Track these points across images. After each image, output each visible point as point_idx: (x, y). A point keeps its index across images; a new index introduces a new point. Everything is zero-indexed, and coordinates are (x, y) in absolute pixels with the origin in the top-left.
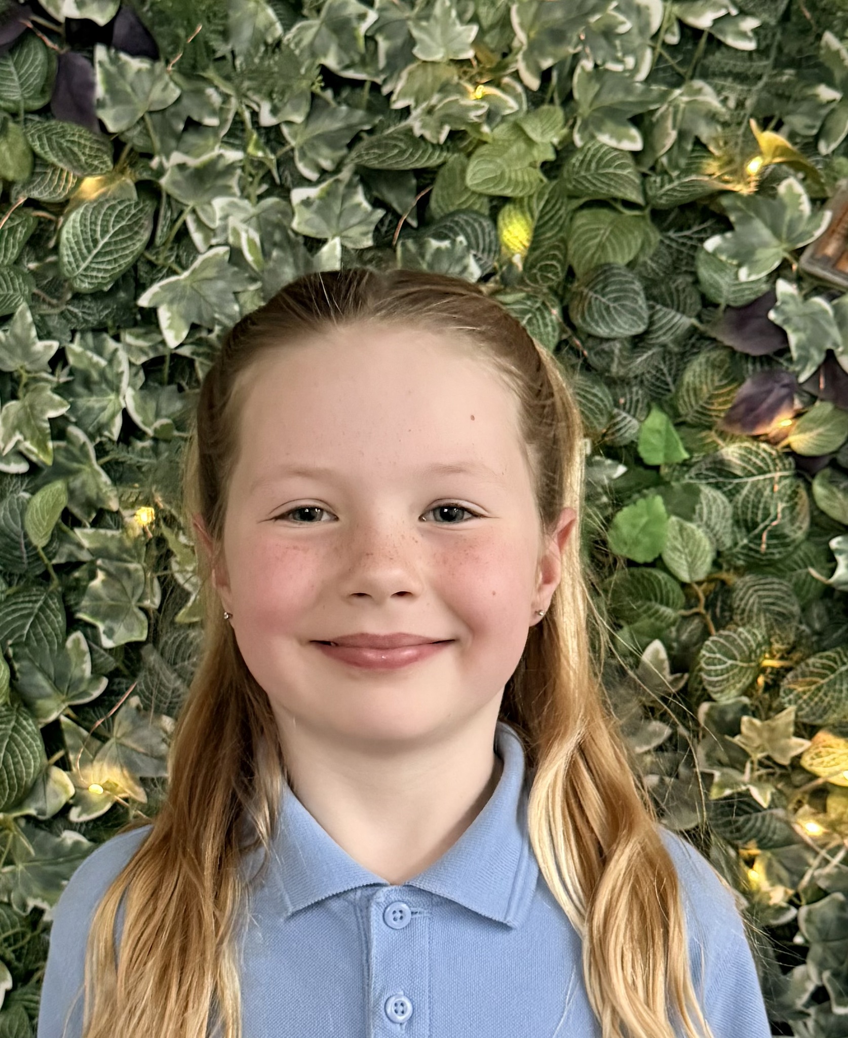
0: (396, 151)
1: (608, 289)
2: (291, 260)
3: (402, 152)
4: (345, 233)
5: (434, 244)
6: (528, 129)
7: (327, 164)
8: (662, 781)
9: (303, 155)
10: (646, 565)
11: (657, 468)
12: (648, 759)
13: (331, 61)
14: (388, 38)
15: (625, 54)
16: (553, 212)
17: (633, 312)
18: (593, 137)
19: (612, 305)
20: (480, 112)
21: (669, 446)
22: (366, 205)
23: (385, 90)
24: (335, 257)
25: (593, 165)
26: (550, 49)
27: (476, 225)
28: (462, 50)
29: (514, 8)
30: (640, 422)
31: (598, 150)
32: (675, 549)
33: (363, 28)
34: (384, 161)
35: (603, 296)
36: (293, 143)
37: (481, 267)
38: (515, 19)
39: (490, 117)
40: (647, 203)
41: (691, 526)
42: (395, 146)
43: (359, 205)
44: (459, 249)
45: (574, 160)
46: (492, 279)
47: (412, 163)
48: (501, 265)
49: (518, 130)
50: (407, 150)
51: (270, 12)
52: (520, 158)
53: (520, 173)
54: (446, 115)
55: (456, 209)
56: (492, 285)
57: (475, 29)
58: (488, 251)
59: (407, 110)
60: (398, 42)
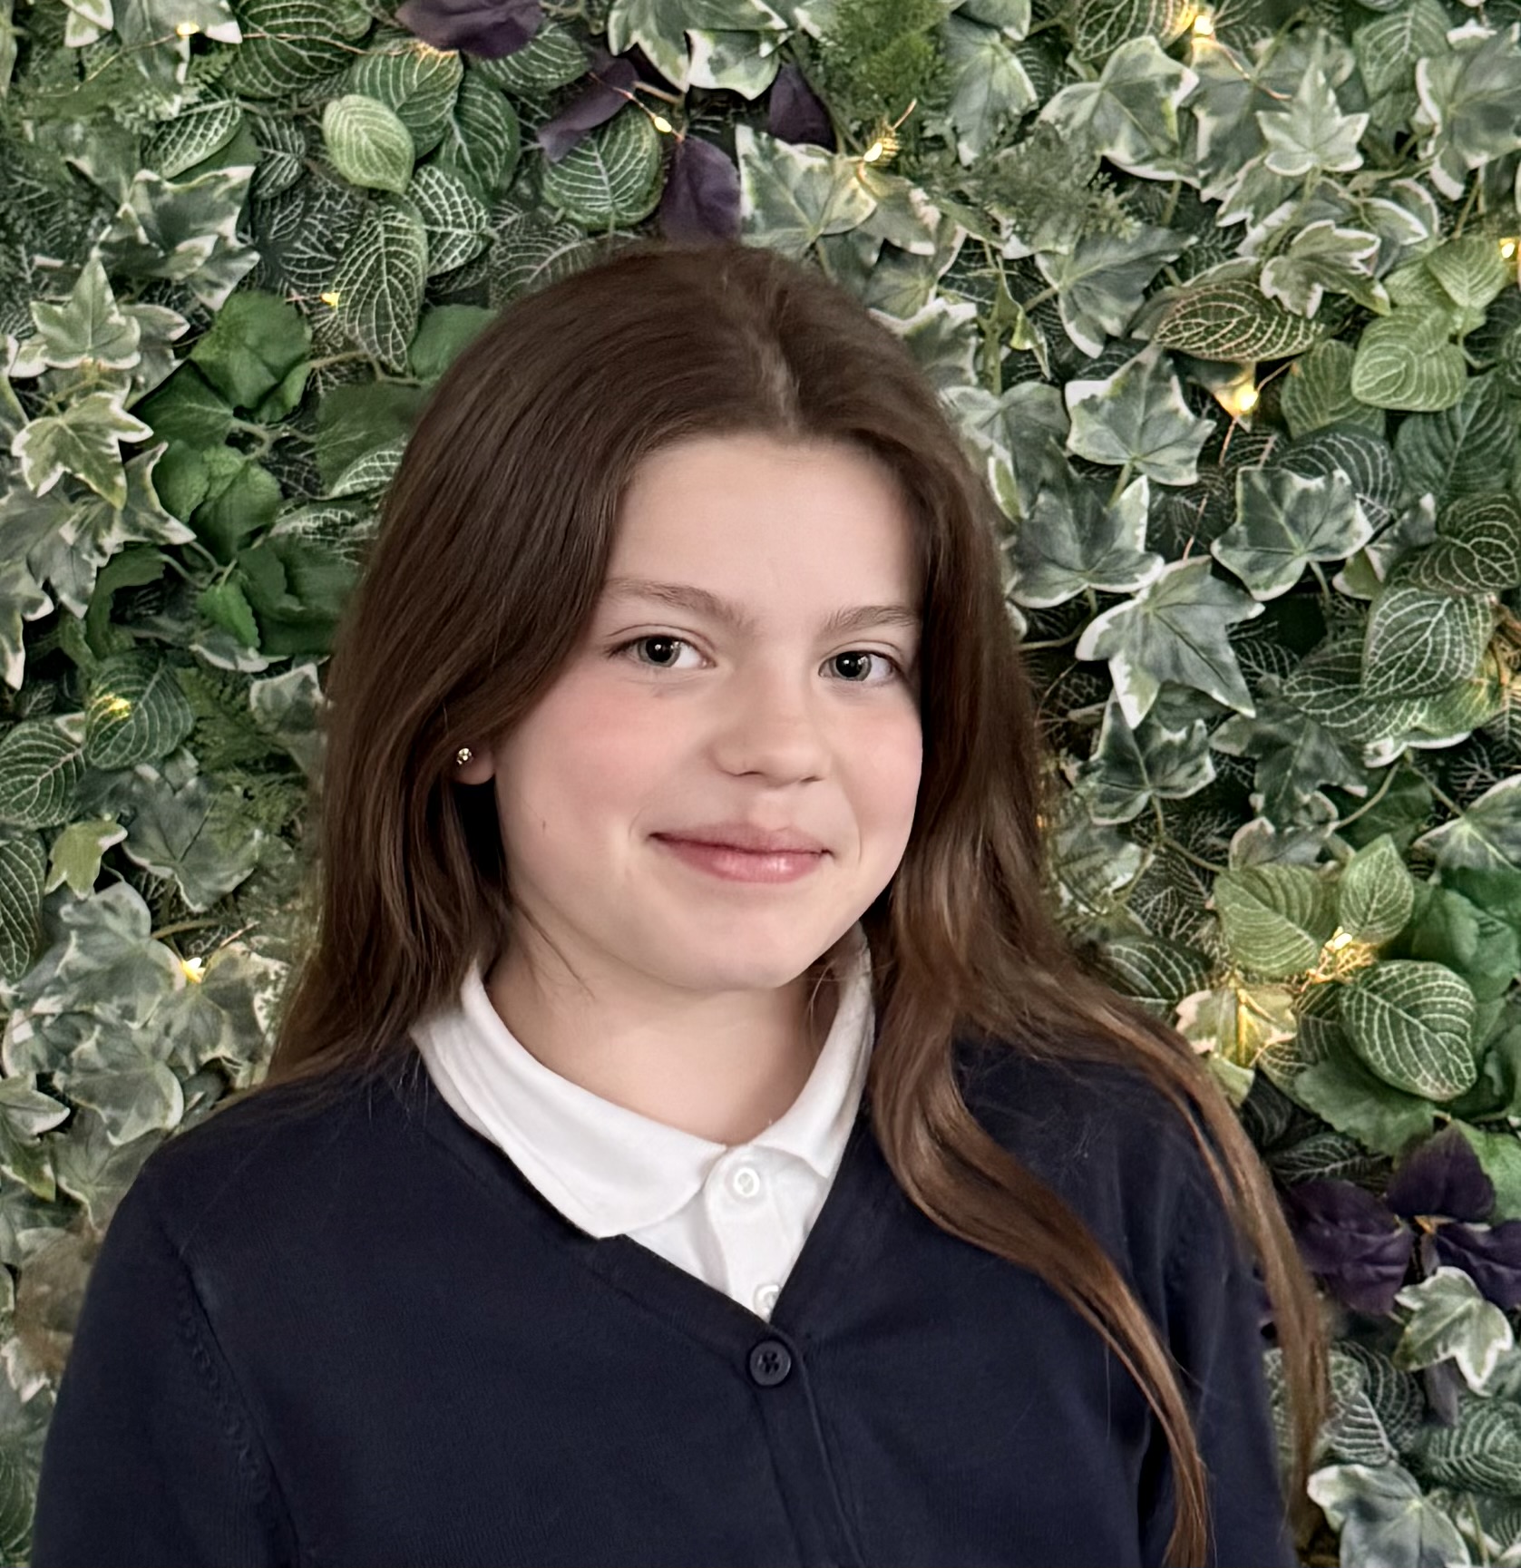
0: (1234, 321)
2: (1070, 513)
3: (1247, 323)
4: (1150, 459)
5: (1298, 482)
6: (1448, 285)
7: (1113, 326)
9: (1075, 310)
13: (1120, 154)
14: (1213, 113)
16: (1488, 434)
20: (1368, 252)
22: (1185, 412)
23: (1206, 195)
24: (1140, 506)
26: (1484, 136)
27: (1363, 452)
28: (1343, 156)
29: (1422, 66)
33: (1176, 99)
34: (1217, 344)
36: (1056, 286)
37: (1372, 519)
38: (1423, 84)
39: (1386, 259)
42: (1232, 312)
43: (1174, 412)
44: (1338, 493)
46: (1386, 533)
47: (1263, 349)
48: (1401, 512)
49: (1429, 278)
50: (1253, 319)
51: (1016, 63)
52: (1436, 331)
53: (1434, 361)
54: (1312, 258)
55: (1328, 420)
56: (1387, 546)
57: (1364, 118)
58: (1381, 492)
59: (1241, 228)
60: (1231, 119)
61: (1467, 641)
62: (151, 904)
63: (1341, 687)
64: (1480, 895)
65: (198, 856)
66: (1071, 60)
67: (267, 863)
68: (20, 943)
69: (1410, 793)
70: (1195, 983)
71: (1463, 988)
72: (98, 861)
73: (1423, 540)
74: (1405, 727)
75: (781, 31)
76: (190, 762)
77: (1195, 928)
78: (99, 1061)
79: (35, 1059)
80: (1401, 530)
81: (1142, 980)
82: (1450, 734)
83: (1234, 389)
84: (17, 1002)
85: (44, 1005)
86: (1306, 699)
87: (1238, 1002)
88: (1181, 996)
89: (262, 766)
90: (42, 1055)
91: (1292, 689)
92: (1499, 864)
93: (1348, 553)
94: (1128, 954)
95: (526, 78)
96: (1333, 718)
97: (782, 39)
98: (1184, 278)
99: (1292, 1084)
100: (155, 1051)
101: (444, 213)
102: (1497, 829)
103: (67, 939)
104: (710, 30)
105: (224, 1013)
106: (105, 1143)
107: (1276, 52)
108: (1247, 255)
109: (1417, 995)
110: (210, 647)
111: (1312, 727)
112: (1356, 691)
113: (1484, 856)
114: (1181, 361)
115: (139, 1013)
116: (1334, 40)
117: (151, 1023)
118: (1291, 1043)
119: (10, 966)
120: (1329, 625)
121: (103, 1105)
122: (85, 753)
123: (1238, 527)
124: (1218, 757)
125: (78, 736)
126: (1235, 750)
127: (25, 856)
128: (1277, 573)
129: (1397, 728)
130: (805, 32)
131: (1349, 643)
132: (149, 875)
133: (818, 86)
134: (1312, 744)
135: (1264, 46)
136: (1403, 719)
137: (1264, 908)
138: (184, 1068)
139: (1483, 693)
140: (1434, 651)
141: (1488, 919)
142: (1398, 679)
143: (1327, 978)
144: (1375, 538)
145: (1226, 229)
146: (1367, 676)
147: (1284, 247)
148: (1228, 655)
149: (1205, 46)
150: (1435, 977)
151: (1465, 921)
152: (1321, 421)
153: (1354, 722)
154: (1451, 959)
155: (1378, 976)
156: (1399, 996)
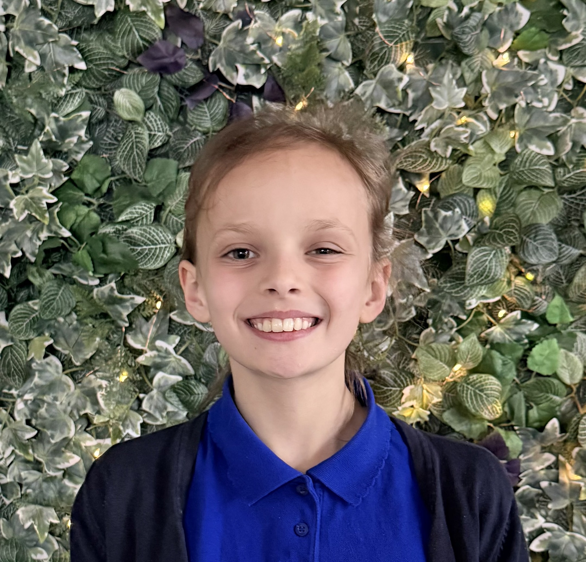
0: (421, 160)
1: (537, 238)
3: (425, 161)
5: (443, 213)
6: (493, 146)
8: (550, 484)
10: (548, 376)
11: (555, 325)
12: (543, 472)
13: (382, 105)
14: (414, 91)
15: (543, 96)
16: (507, 195)
17: (551, 250)
18: (526, 147)
19: (539, 246)
20: (466, 135)
21: (562, 313)
22: (404, 190)
23: (411, 119)
25: (527, 164)
26: (505, 98)
27: (466, 202)
28: (458, 103)
29: (484, 73)
30: (549, 302)
31: (529, 155)
32: (563, 367)
33: (401, 86)
34: (415, 167)
35: (535, 241)
37: (469, 225)
38: (484, 79)
39: (473, 137)
40: (556, 184)
41: (572, 354)
42: (420, 157)
43: (401, 189)
44: (456, 216)
45: (516, 161)
46: (473, 230)
47: (431, 169)
48: (478, 223)
49: (487, 145)
50: (427, 159)
51: (347, 74)
52: (489, 162)
53: (489, 172)
54: (448, 138)
55: (454, 192)
56: (473, 234)
57: (465, 90)
58: (472, 216)
59: (422, 130)
60: (420, 93)
61: (500, 265)
62: (62, 363)
63: (458, 282)
64: (503, 351)
65: (78, 347)
66: (365, 72)
67: (101, 348)
68: (19, 376)
69: (480, 318)
70: (409, 383)
71: (498, 383)
72: (44, 350)
73: (485, 232)
74: (479, 295)
75: (268, 64)
76: (74, 316)
77: (408, 364)
78: (46, 415)
79: (25, 415)
80: (479, 229)
81: (392, 382)
82: (494, 297)
83: (422, 183)
84: (19, 396)
85: (27, 397)
86: (445, 287)
87: (423, 388)
88: (404, 387)
89: (98, 317)
90: (27, 412)
91: (441, 283)
92: (510, 341)
93: (460, 237)
94: (387, 374)
95: (183, 82)
96: (456, 293)
97: (268, 67)
98: (404, 145)
99: (441, 416)
100: (65, 412)
101: (154, 127)
102: (509, 329)
103: (34, 375)
104: (244, 64)
105: (88, 398)
106: (49, 442)
107: (435, 69)
108: (424, 138)
109: (483, 385)
110: (80, 277)
111: (448, 296)
112: (463, 283)
113: (504, 338)
114: (403, 173)
115: (59, 399)
116: (455, 64)
117: (64, 402)
118: (440, 402)
119: (16, 384)
120: (453, 262)
121: (48, 429)
122: (39, 314)
123: (423, 229)
124: (416, 308)
125: (36, 308)
126: (422, 305)
127: (20, 348)
128: (437, 244)
129: (477, 295)
130: (276, 64)
131: (461, 267)
132: (61, 354)
133: (281, 83)
134: (448, 302)
135: (431, 66)
136: (479, 292)
137: (432, 358)
138: (75, 417)
139: (505, 283)
140: (490, 269)
141: (505, 359)
142: (477, 279)
143: (452, 380)
144: (469, 231)
145: (417, 131)
146: (467, 278)
147: (438, 134)
148: (420, 271)
149: (410, 67)
150: (488, 379)
151: (498, 360)
152: (452, 192)
153: (462, 294)
154: (493, 373)
155: (469, 379)
156: (477, 386)
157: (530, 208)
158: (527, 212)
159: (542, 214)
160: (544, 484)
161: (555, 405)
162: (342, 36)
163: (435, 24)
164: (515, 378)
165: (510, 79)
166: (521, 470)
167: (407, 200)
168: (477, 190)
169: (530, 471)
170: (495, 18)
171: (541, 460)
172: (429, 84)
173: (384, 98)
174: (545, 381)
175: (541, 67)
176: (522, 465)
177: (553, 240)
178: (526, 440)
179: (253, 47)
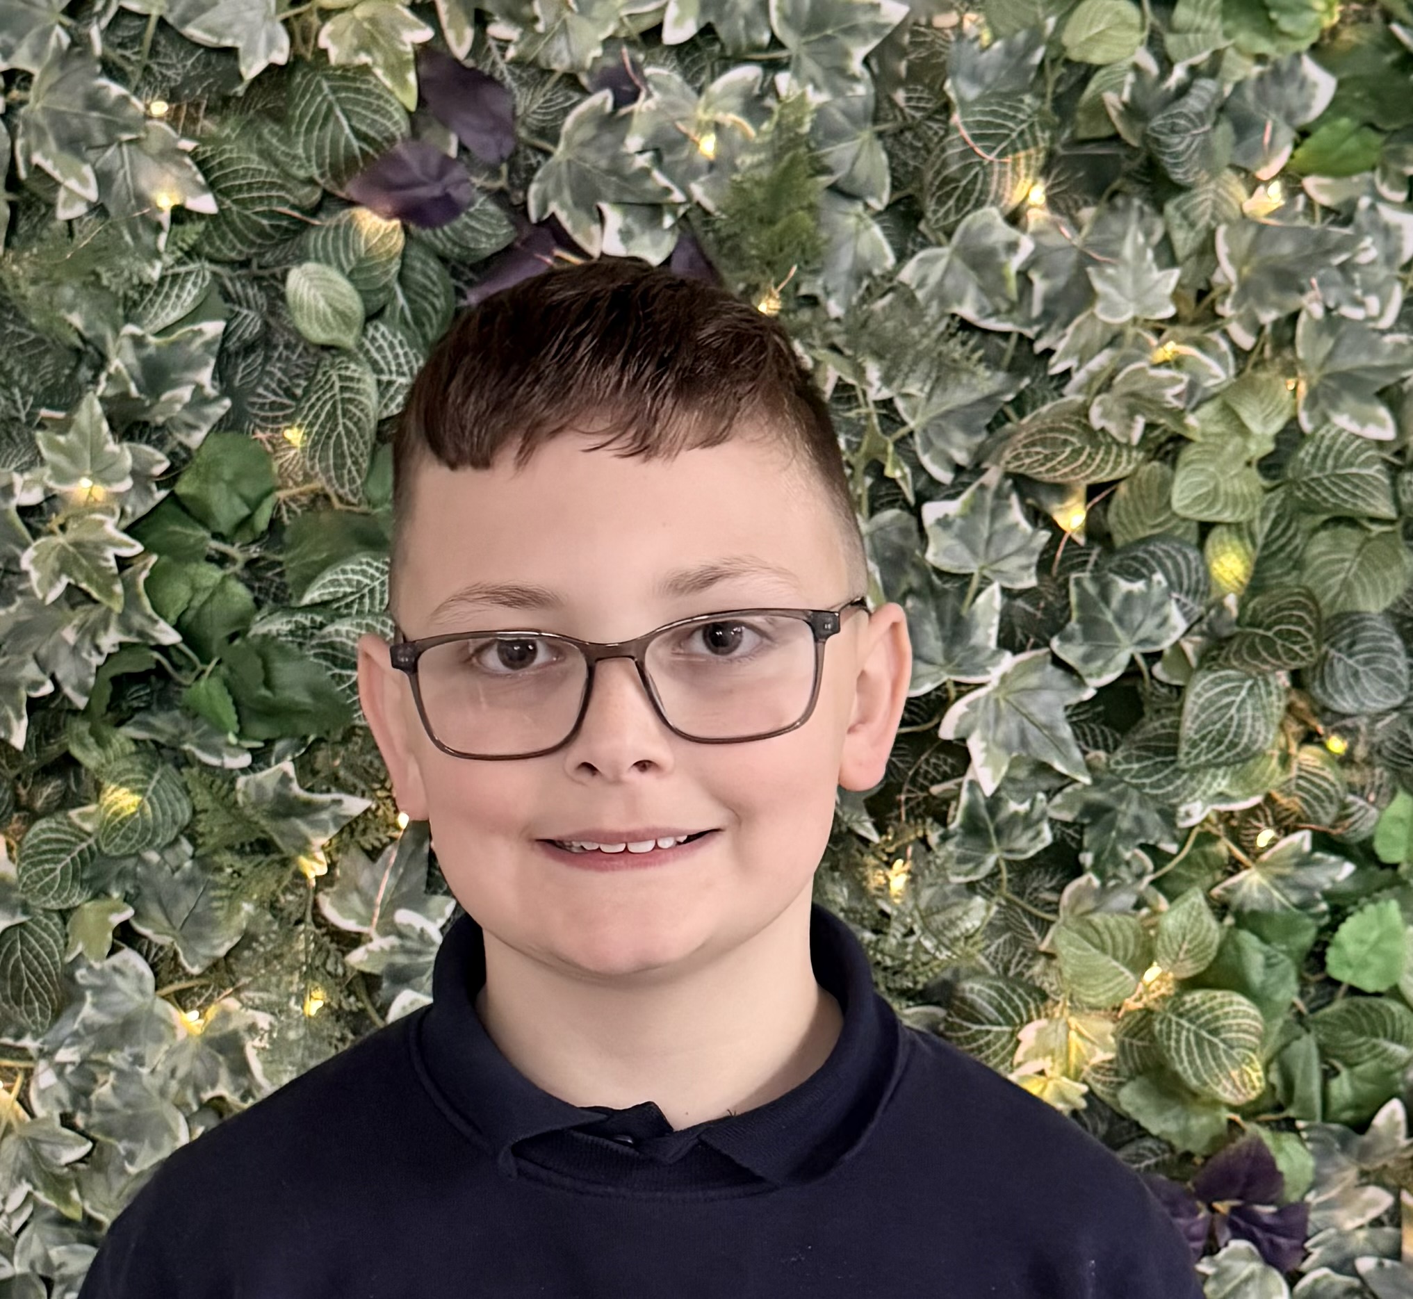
0: (1068, 450)
1: (1357, 648)
2: (933, 615)
3: (1077, 452)
4: (996, 567)
5: (1123, 586)
6: (1245, 415)
7: (962, 458)
8: (1380, 1265)
9: (928, 445)
10: (1378, 994)
12: (1361, 1236)
13: (968, 311)
14: (1046, 276)
15: (1367, 292)
16: (1283, 540)
17: (1390, 678)
18: (1326, 419)
19: (1361, 669)
20: (1179, 388)
22: (1025, 526)
23: (1039, 347)
24: (993, 608)
25: (1330, 462)
26: (1273, 297)
27: (1180, 558)
28: (1159, 307)
29: (1221, 231)
30: (1381, 810)
31: (1334, 439)
33: (1015, 263)
34: (1053, 469)
35: (1350, 656)
36: (912, 424)
37: (1186, 615)
38: (1222, 249)
39: (1195, 395)
40: (1400, 513)
42: (1065, 443)
43: (1016, 526)
44: (1157, 593)
45: (1302, 454)
46: (1196, 628)
47: (1093, 473)
48: (1209, 609)
49: (1230, 413)
50: (1083, 449)
51: (877, 230)
52: (1236, 456)
53: (1236, 481)
54: (1133, 394)
55: (1149, 532)
56: (1198, 639)
57: (1176, 273)
58: (1194, 592)
59: (1067, 374)
60: (1061, 281)
61: (1265, 716)
62: (153, 967)
63: (1159, 759)
64: (1267, 932)
65: (196, 926)
66: (922, 226)
67: (252, 929)
68: (43, 1002)
69: (1210, 849)
70: (1034, 1013)
71: (1254, 1011)
72: (110, 935)
73: (1226, 632)
74: (1211, 792)
75: (680, 204)
76: (187, 847)
77: (1028, 967)
78: (115, 1102)
79: (59, 1102)
80: (1210, 625)
81: (992, 1012)
82: (1246, 797)
83: (1067, 509)
84: (42, 1054)
85: (63, 1055)
86: (1127, 771)
87: (1068, 1027)
88: (1022, 1024)
89: (248, 849)
90: (65, 1096)
91: (1118, 763)
92: (1283, 907)
93: (1166, 645)
94: (980, 991)
95: (461, 246)
96: (1152, 786)
97: (681, 211)
98: (1021, 414)
99: (1114, 1096)
100: (163, 1093)
101: (388, 364)
102: (1281, 877)
103: (82, 999)
104: (618, 203)
105: (221, 1058)
106: (123, 1172)
107: (1098, 220)
108: (1072, 395)
109: (1217, 1018)
110: (203, 748)
112: (1173, 762)
113: (1270, 900)
114: (1022, 483)
115: (147, 1060)
116: (1147, 208)
117: (159, 1068)
118: (1110, 1062)
119: (34, 1022)
120: (1146, 709)
121: (120, 1139)
122: (97, 841)
123: (1073, 625)
124: (1053, 822)
125: (88, 827)
126: (1068, 816)
127: (46, 928)
128: (1106, 665)
130: (698, 204)
131: (1167, 721)
132: (150, 942)
133: (711, 252)
134: (1134, 809)
135: (1087, 213)
136: (1210, 785)
137: (1094, 951)
138: (188, 1105)
139: (1275, 762)
140: (1239, 726)
141: (1273, 952)
142: (1209, 750)
143: (1140, 1005)
144: (1188, 631)
145: (1053, 377)
146: (1184, 748)
147: (1107, 386)
148: (1066, 732)
149: (1038, 215)
150: (1231, 1003)
151: (1254, 952)
152: (1142, 534)
153: (1170, 788)
154: (1242, 987)
155: (1183, 1004)
156: (1202, 1020)
157: (1338, 573)
158: (1331, 581)
159: (1369, 588)
160: (1366, 1264)
161: (1392, 1067)
162: (867, 134)
163: (1098, 109)
164: (1297, 1000)
165: (1286, 248)
166: (1310, 1229)
167: (1032, 552)
168: (1205, 529)
169: (1332, 1231)
170: (1250, 95)
171: (1358, 1204)
172: (1084, 260)
173: (971, 293)
174: (1370, 1007)
175: (1361, 217)
176: (1313, 1216)
177: (1396, 654)
178: (1323, 1154)
179: (642, 161)
